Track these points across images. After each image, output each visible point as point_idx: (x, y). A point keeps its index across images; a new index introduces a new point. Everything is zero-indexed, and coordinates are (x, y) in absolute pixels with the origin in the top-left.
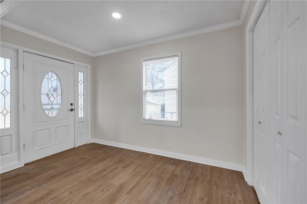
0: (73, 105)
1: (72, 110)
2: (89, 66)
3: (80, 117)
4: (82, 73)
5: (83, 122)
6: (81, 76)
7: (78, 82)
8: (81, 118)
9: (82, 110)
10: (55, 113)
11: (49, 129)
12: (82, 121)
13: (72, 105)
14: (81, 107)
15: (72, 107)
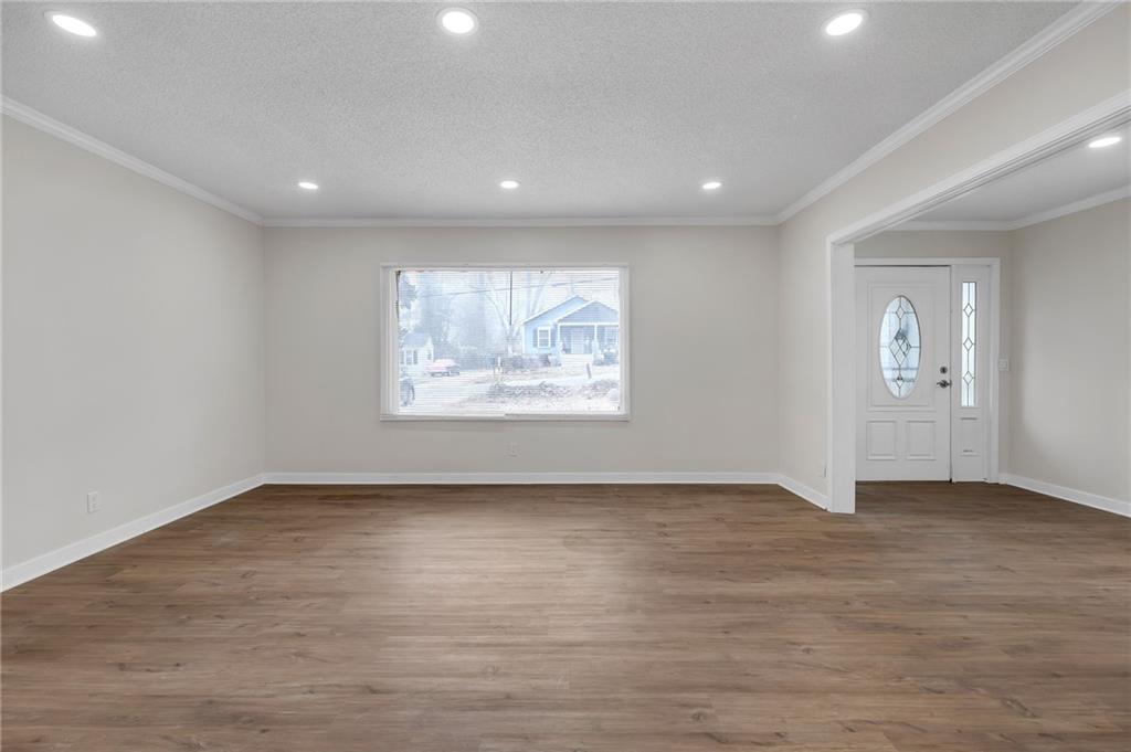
0: (948, 372)
1: (944, 384)
2: (996, 263)
3: (964, 403)
4: (972, 285)
5: (974, 419)
6: (968, 293)
7: (960, 311)
8: (968, 408)
9: (972, 385)
10: (905, 388)
11: (893, 422)
12: (969, 417)
13: (944, 370)
14: (968, 378)
15: (946, 377)
